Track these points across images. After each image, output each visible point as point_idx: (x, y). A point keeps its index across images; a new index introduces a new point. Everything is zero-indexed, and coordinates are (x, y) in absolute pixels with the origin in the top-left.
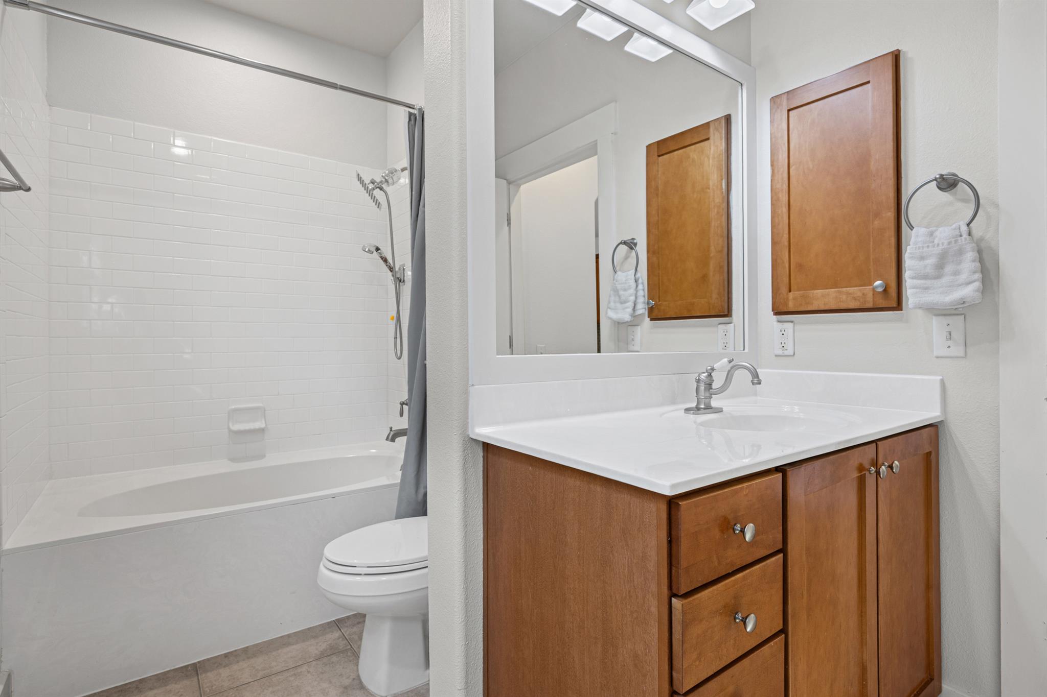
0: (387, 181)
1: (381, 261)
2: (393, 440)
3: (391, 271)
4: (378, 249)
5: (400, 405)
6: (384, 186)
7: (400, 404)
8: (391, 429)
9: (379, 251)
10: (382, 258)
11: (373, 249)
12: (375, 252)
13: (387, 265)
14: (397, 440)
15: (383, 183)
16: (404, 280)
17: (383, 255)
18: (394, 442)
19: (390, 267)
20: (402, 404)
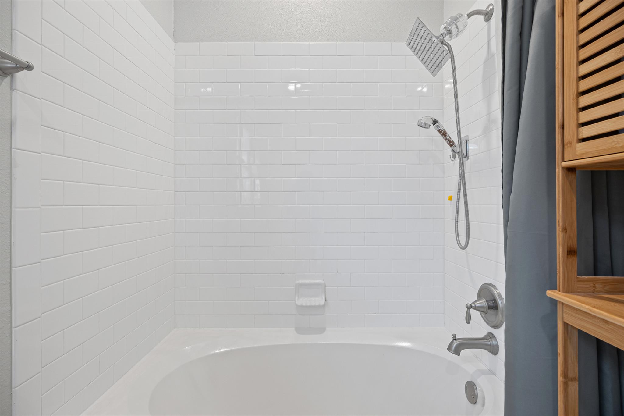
0: (449, 32)
1: (440, 135)
2: (457, 352)
3: (451, 146)
4: (435, 122)
5: (466, 309)
6: (447, 39)
7: (467, 307)
8: (454, 337)
9: (437, 124)
10: (440, 131)
11: (430, 122)
12: (432, 125)
13: (446, 139)
14: (463, 352)
15: (444, 35)
16: (467, 155)
17: (441, 128)
18: (459, 354)
19: (449, 140)
20: (469, 307)
